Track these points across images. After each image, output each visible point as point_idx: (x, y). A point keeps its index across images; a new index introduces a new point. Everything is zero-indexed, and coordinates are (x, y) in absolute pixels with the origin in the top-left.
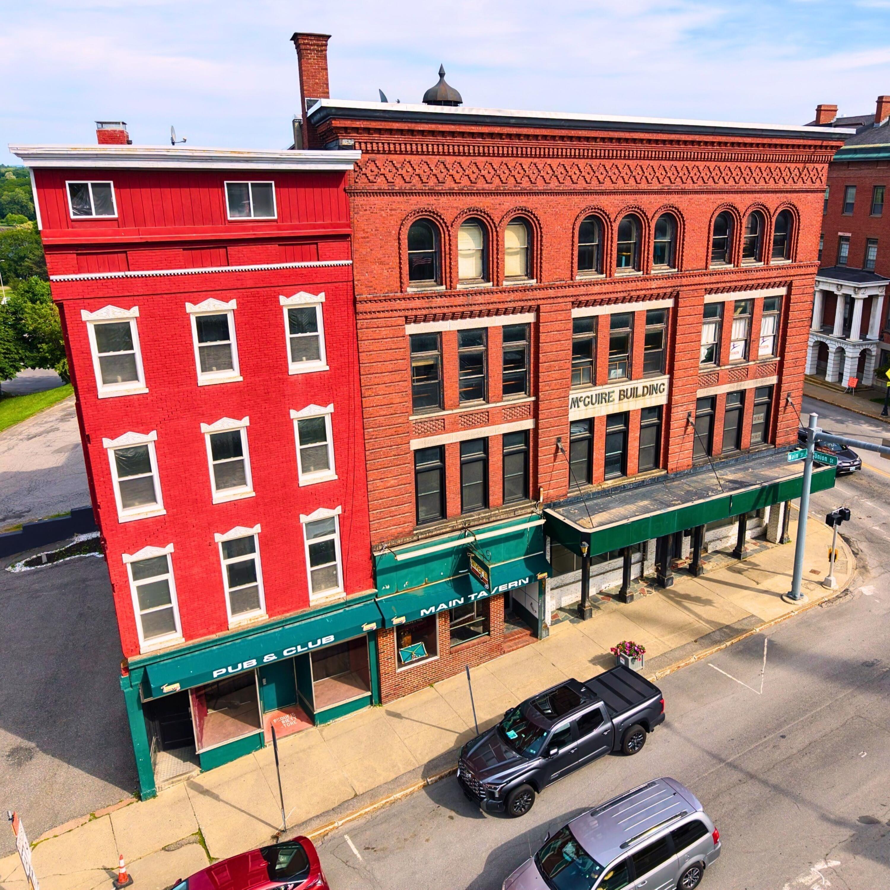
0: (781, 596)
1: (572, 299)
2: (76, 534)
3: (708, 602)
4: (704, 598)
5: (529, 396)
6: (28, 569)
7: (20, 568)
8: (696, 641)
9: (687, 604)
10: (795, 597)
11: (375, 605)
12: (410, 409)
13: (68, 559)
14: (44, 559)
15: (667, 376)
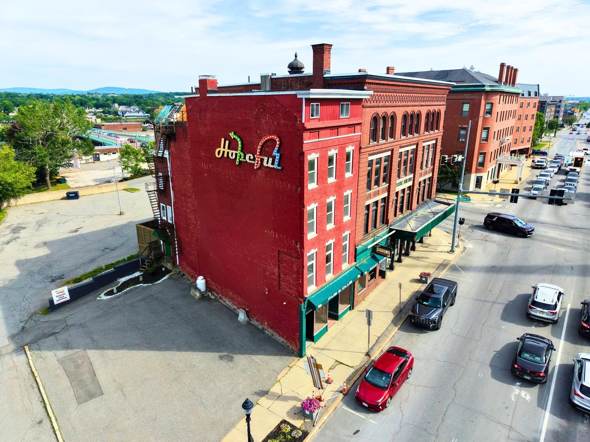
0: (448, 252)
1: (400, 146)
2: (118, 279)
3: (427, 258)
4: (425, 257)
5: (387, 183)
6: (109, 297)
7: (103, 297)
8: (436, 270)
9: (421, 259)
10: (453, 251)
11: (356, 268)
12: (366, 190)
13: (128, 289)
14: (115, 291)
15: (413, 174)
